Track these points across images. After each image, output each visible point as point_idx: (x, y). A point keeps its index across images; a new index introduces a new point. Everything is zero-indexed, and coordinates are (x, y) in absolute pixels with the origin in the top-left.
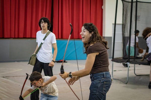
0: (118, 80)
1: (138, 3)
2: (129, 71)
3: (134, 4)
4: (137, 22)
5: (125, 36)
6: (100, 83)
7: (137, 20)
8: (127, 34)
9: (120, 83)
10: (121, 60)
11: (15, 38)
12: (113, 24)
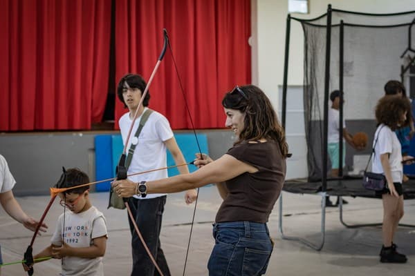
0: (297, 240)
1: (346, 28)
2: (326, 214)
3: (335, 32)
4: (345, 79)
5: (313, 119)
6: (232, 250)
7: (345, 74)
8: (317, 113)
9: (303, 249)
10: (304, 184)
11: (10, 131)
12: (279, 86)
